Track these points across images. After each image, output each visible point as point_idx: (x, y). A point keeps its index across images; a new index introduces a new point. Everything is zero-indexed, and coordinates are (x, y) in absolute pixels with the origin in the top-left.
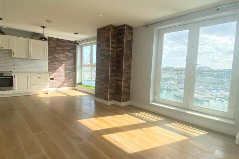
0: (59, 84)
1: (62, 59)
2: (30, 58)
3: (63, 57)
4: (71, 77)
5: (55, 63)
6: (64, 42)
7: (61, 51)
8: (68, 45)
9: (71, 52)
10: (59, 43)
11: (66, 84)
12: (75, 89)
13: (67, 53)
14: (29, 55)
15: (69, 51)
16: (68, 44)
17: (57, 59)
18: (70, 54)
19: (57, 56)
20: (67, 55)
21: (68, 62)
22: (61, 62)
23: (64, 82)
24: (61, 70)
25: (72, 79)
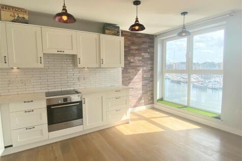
0: (134, 101)
1: (138, 63)
2: (102, 66)
3: (139, 60)
4: (149, 89)
5: (129, 70)
6: (140, 37)
7: (137, 52)
8: (144, 42)
9: (149, 53)
10: (134, 39)
11: (143, 101)
12: (153, 108)
13: (143, 54)
14: (101, 61)
15: (145, 50)
16: (145, 40)
17: (132, 64)
18: (147, 55)
19: (132, 60)
20: (143, 58)
21: (145, 68)
22: (136, 68)
23: (140, 99)
24: (136, 81)
25: (149, 93)
